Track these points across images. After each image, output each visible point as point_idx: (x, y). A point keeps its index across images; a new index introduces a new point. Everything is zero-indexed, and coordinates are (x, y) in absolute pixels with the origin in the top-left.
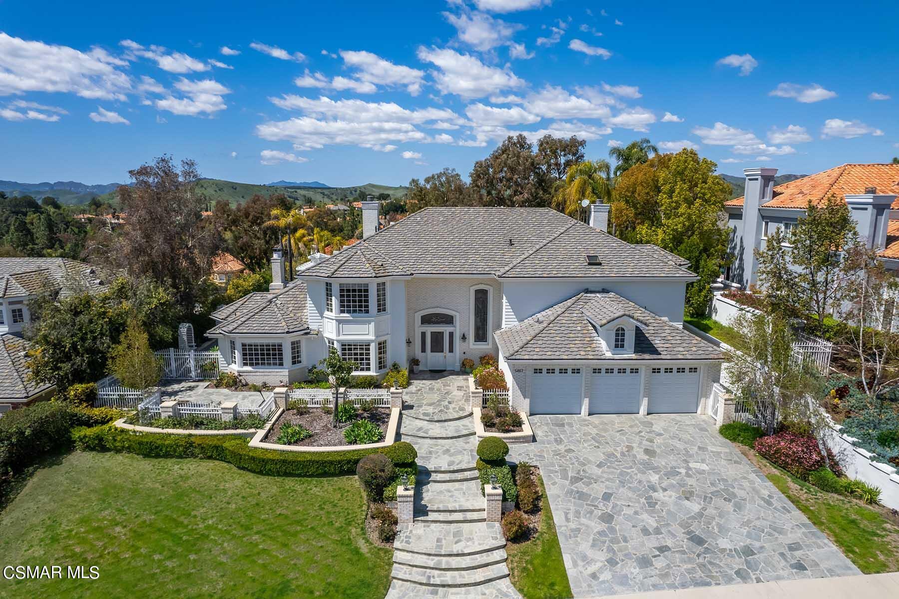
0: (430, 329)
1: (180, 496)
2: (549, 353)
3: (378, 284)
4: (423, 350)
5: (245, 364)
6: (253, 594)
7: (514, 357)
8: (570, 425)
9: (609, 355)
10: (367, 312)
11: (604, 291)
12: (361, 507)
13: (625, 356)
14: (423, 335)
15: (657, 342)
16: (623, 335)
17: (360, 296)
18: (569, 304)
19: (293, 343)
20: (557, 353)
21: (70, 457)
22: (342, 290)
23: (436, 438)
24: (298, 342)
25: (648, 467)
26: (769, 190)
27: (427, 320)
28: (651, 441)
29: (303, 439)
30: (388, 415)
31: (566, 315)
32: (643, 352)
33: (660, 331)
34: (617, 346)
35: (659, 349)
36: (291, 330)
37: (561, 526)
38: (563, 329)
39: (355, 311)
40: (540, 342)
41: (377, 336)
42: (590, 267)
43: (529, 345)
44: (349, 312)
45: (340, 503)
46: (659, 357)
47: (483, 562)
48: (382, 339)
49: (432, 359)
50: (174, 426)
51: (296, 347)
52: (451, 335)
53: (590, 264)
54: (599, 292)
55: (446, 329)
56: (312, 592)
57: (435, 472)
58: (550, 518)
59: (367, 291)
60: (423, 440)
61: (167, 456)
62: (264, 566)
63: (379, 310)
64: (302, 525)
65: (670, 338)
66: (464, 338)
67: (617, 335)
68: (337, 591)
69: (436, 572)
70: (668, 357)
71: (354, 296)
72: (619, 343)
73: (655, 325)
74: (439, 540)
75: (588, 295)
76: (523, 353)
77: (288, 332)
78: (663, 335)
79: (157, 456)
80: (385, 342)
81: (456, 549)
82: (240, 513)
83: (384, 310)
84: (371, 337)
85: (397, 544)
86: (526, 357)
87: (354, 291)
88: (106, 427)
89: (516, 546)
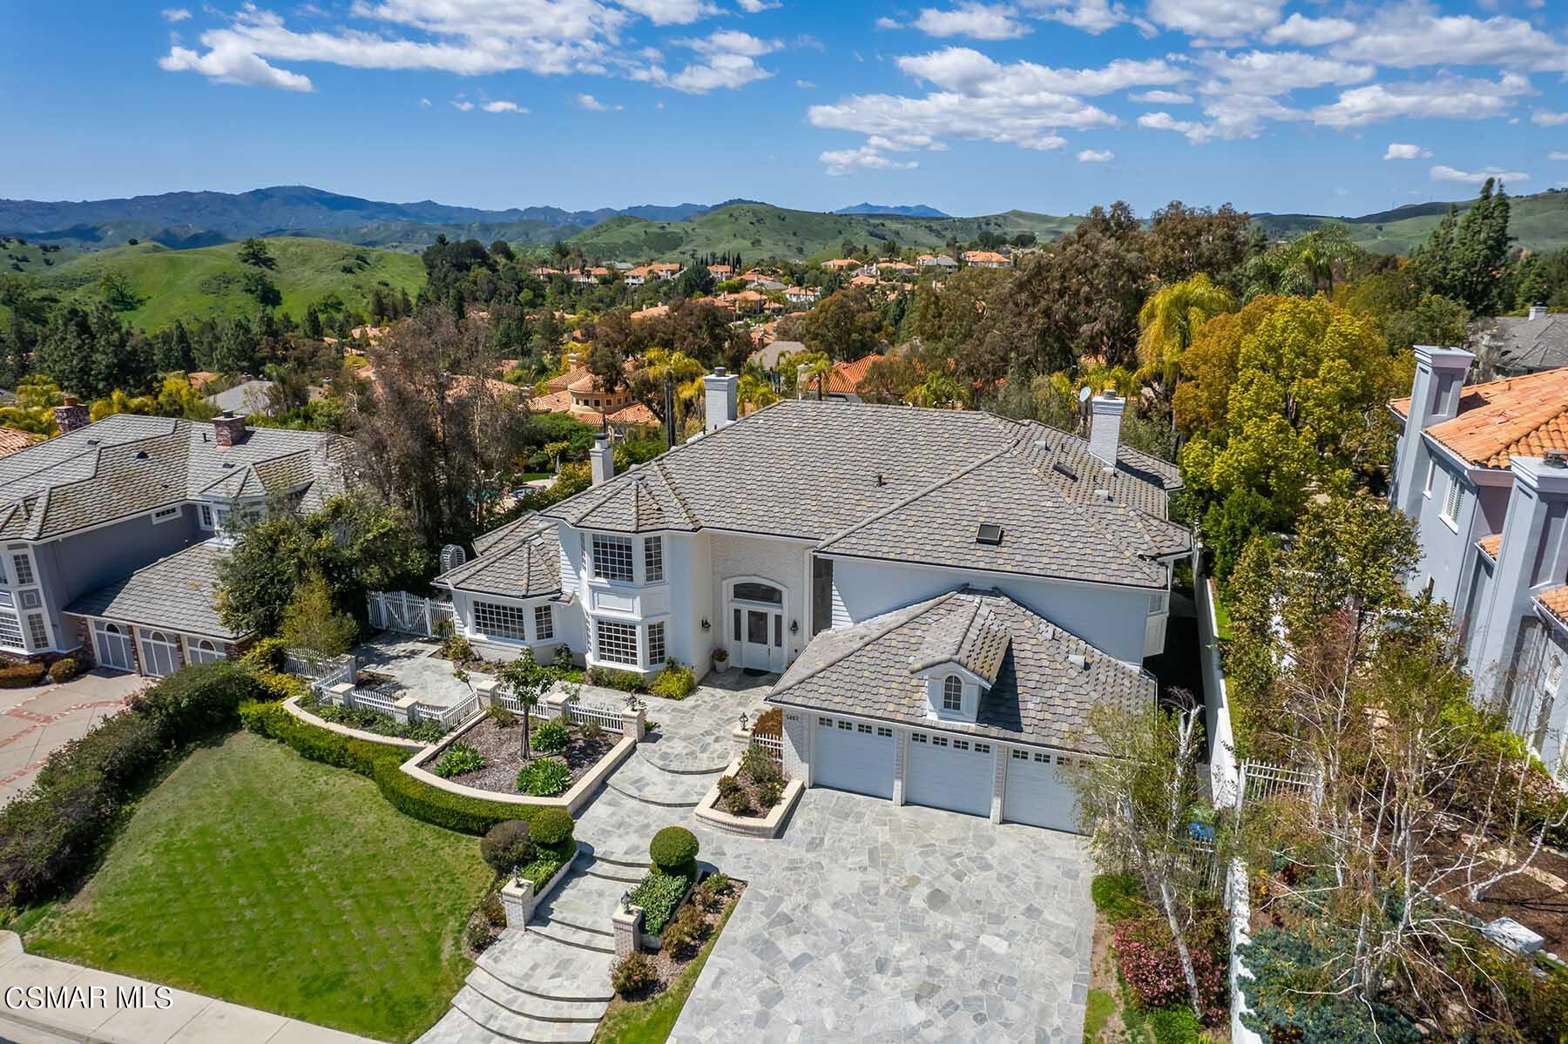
0: (747, 607)
1: (302, 823)
2: (837, 699)
3: (647, 541)
4: (738, 637)
5: (479, 631)
6: (304, 980)
7: (778, 698)
8: (859, 817)
9: (932, 717)
10: (631, 579)
11: (996, 592)
12: (480, 890)
13: (959, 725)
14: (737, 612)
15: (1030, 708)
16: (958, 689)
17: (620, 555)
18: (918, 612)
19: (538, 610)
20: (850, 702)
21: (235, 737)
22: (596, 545)
23: (647, 801)
24: (548, 608)
25: (913, 925)
26: (1450, 399)
27: (744, 592)
28: (959, 876)
29: (470, 771)
30: (611, 747)
31: (905, 631)
32: (991, 722)
33: (1046, 686)
34: (947, 705)
35: (1024, 721)
36: (530, 593)
37: (700, 990)
38: (884, 656)
39: (614, 576)
40: (834, 677)
41: (645, 617)
42: (978, 546)
43: (815, 680)
44: (606, 576)
45: (464, 879)
46: (1016, 735)
47: (566, 1016)
48: (655, 621)
49: (747, 653)
50: (341, 721)
51: (543, 614)
52: (778, 619)
53: (979, 541)
54: (984, 593)
55: (771, 610)
56: (361, 996)
57: (602, 860)
58: (695, 974)
59: (629, 548)
60: (630, 800)
61: (321, 759)
62: (334, 946)
63: (649, 579)
64: (403, 900)
65: (1058, 701)
66: (795, 627)
67: (947, 687)
68: (386, 1004)
69: (506, 1013)
70: (1032, 739)
71: (613, 554)
72: (951, 701)
73: (1048, 671)
74: (533, 968)
75: (963, 597)
76: (797, 693)
77: (524, 597)
78: (1048, 694)
79: (311, 758)
80: (661, 625)
81: (545, 986)
82: (350, 865)
83: (659, 577)
84: (636, 617)
85: (482, 959)
86: (798, 701)
87: (612, 546)
88: (274, 705)
89: (623, 1004)
